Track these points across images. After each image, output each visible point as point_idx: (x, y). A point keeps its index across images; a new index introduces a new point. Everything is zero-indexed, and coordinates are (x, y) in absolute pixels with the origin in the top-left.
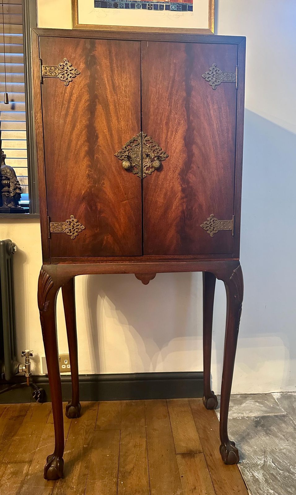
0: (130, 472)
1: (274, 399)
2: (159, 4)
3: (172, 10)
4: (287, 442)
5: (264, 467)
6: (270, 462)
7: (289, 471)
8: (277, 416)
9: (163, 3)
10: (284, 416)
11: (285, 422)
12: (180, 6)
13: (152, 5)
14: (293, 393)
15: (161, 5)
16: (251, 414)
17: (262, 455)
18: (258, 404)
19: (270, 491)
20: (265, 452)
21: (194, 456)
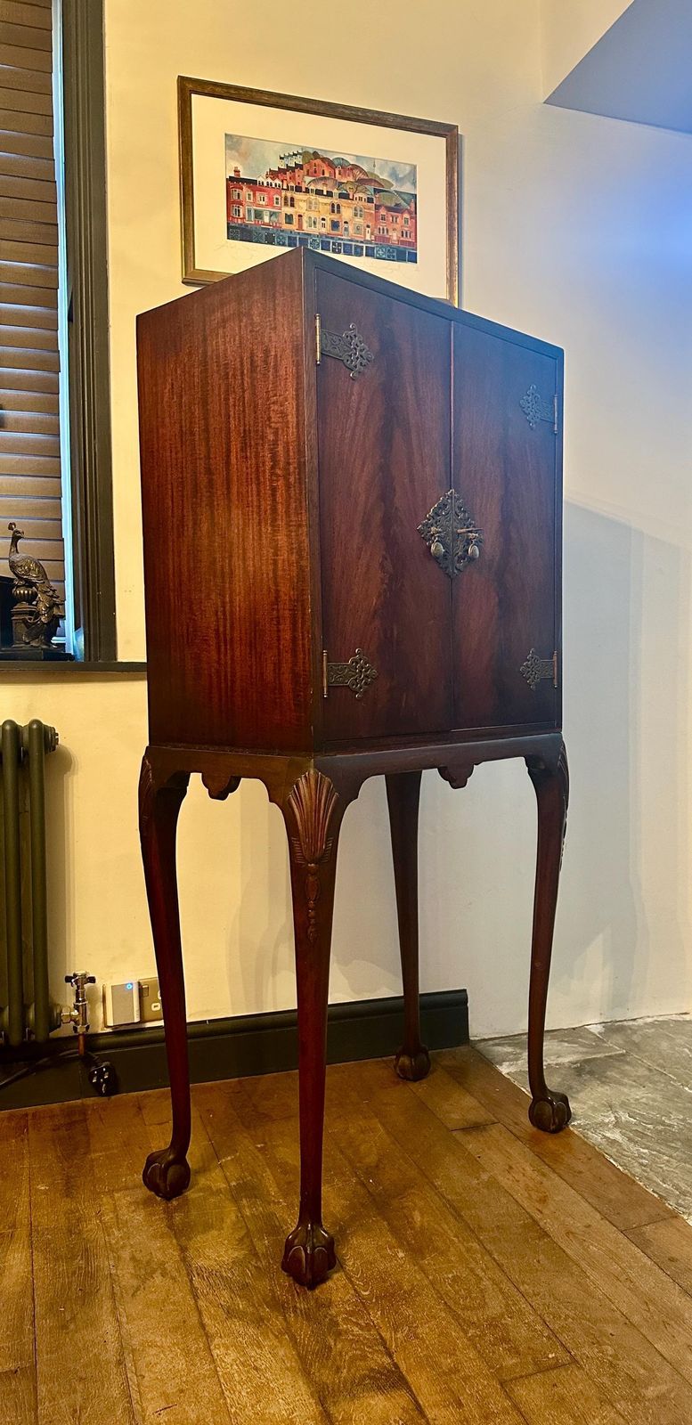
0: (377, 1166)
1: (593, 1034)
2: (354, 243)
3: (378, 258)
4: (643, 1089)
5: (617, 1124)
6: (625, 1117)
7: (663, 1123)
8: (610, 1057)
9: (362, 242)
10: (623, 1055)
11: (628, 1063)
12: (393, 252)
13: (340, 244)
14: (625, 1023)
15: (356, 247)
16: (560, 1060)
17: (608, 1111)
18: (566, 1044)
19: (642, 1150)
20: (610, 1106)
21: (485, 1129)
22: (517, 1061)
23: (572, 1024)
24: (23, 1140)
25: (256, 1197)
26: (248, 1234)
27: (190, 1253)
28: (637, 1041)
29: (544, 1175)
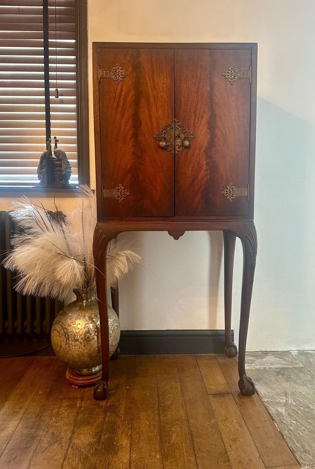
0: (169, 407)
1: (293, 356)
4: (305, 387)
5: (285, 405)
6: (290, 401)
7: (309, 408)
8: (296, 368)
10: (302, 368)
16: (271, 366)
17: (284, 396)
18: (277, 359)
19: (293, 421)
20: (286, 394)
21: (224, 396)
22: (252, 364)
23: (284, 349)
24: (46, 370)
25: (114, 413)
26: (101, 432)
27: (75, 436)
28: (311, 361)
29: (241, 426)
